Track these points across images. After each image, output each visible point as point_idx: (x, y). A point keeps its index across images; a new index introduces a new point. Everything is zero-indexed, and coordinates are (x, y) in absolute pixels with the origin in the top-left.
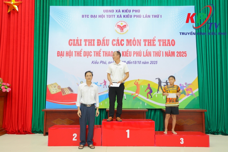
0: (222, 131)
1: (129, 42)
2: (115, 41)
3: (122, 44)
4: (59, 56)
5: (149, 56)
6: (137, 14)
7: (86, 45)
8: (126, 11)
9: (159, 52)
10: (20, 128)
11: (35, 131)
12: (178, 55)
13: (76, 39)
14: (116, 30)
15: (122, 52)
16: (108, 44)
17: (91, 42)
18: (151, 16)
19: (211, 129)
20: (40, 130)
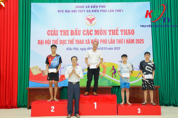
0: (174, 103)
1: (97, 32)
2: (85, 31)
3: (91, 34)
4: (39, 44)
5: (113, 43)
6: (103, 9)
7: (61, 35)
8: (94, 7)
9: (121, 40)
10: (7, 103)
11: (20, 106)
12: (137, 42)
13: (53, 30)
14: (86, 23)
15: (91, 40)
16: (79, 34)
17: (66, 33)
18: (115, 11)
19: (165, 101)
20: (24, 105)
